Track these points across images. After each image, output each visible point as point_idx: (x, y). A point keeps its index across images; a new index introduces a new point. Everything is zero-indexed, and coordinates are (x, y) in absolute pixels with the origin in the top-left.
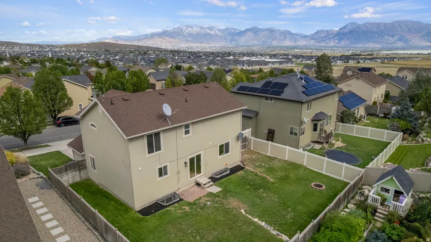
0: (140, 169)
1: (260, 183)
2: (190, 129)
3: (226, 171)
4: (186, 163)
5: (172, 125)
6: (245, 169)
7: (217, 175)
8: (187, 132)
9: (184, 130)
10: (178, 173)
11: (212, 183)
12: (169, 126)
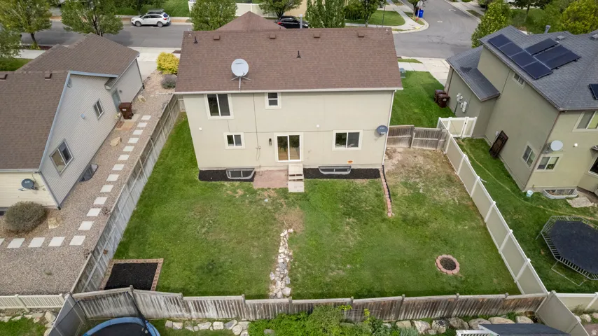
0: (201, 129)
1: (366, 211)
2: (279, 99)
3: (346, 170)
4: (270, 140)
5: (241, 89)
6: (377, 180)
7: (323, 170)
8: (273, 103)
9: (267, 99)
10: (259, 148)
11: (302, 177)
12: (238, 89)
